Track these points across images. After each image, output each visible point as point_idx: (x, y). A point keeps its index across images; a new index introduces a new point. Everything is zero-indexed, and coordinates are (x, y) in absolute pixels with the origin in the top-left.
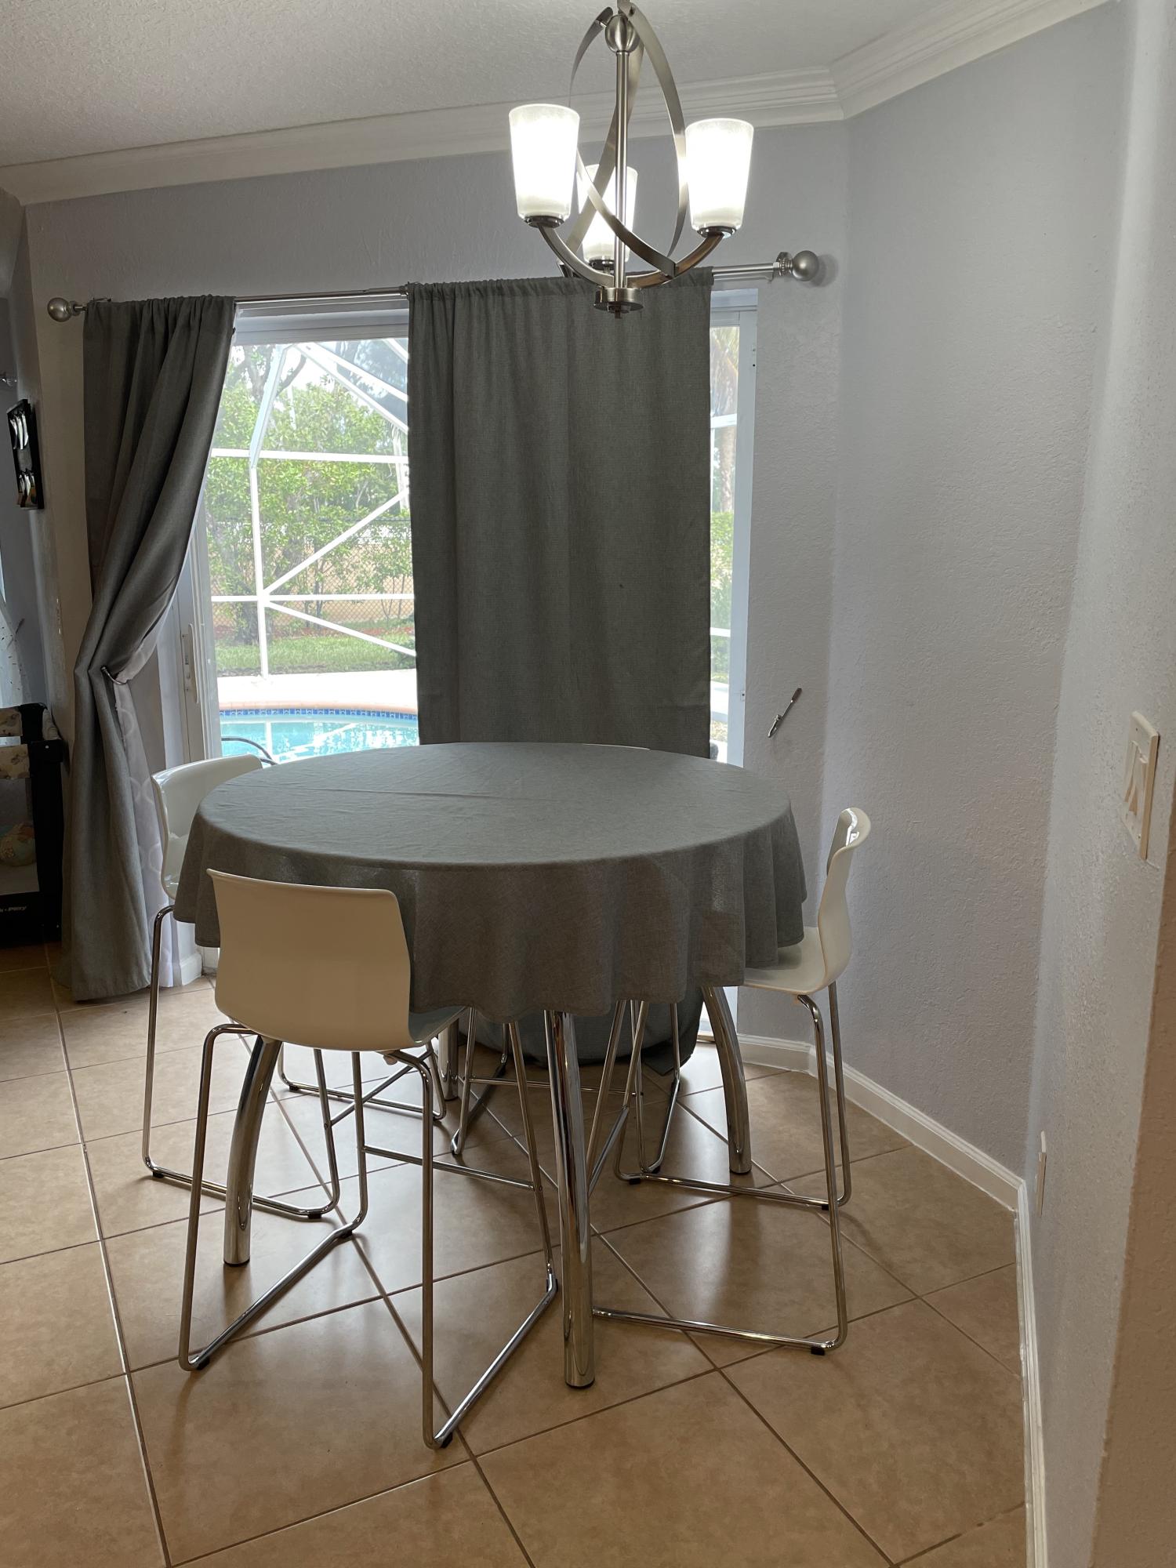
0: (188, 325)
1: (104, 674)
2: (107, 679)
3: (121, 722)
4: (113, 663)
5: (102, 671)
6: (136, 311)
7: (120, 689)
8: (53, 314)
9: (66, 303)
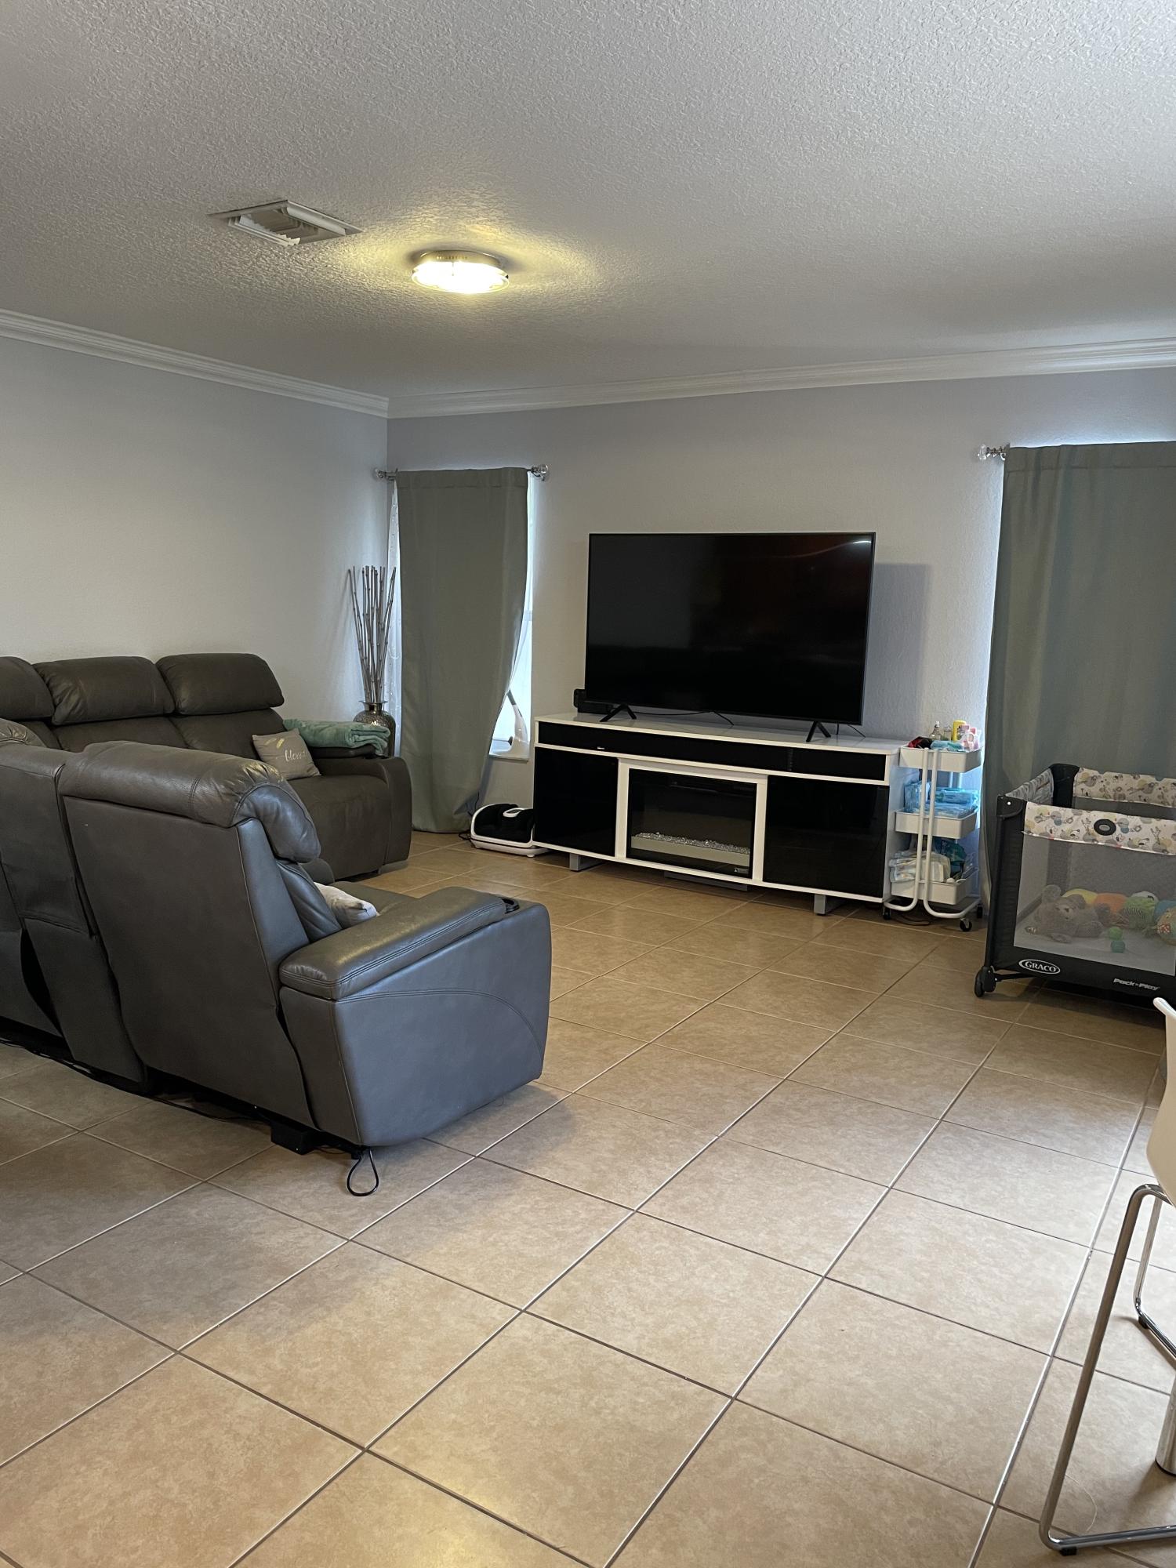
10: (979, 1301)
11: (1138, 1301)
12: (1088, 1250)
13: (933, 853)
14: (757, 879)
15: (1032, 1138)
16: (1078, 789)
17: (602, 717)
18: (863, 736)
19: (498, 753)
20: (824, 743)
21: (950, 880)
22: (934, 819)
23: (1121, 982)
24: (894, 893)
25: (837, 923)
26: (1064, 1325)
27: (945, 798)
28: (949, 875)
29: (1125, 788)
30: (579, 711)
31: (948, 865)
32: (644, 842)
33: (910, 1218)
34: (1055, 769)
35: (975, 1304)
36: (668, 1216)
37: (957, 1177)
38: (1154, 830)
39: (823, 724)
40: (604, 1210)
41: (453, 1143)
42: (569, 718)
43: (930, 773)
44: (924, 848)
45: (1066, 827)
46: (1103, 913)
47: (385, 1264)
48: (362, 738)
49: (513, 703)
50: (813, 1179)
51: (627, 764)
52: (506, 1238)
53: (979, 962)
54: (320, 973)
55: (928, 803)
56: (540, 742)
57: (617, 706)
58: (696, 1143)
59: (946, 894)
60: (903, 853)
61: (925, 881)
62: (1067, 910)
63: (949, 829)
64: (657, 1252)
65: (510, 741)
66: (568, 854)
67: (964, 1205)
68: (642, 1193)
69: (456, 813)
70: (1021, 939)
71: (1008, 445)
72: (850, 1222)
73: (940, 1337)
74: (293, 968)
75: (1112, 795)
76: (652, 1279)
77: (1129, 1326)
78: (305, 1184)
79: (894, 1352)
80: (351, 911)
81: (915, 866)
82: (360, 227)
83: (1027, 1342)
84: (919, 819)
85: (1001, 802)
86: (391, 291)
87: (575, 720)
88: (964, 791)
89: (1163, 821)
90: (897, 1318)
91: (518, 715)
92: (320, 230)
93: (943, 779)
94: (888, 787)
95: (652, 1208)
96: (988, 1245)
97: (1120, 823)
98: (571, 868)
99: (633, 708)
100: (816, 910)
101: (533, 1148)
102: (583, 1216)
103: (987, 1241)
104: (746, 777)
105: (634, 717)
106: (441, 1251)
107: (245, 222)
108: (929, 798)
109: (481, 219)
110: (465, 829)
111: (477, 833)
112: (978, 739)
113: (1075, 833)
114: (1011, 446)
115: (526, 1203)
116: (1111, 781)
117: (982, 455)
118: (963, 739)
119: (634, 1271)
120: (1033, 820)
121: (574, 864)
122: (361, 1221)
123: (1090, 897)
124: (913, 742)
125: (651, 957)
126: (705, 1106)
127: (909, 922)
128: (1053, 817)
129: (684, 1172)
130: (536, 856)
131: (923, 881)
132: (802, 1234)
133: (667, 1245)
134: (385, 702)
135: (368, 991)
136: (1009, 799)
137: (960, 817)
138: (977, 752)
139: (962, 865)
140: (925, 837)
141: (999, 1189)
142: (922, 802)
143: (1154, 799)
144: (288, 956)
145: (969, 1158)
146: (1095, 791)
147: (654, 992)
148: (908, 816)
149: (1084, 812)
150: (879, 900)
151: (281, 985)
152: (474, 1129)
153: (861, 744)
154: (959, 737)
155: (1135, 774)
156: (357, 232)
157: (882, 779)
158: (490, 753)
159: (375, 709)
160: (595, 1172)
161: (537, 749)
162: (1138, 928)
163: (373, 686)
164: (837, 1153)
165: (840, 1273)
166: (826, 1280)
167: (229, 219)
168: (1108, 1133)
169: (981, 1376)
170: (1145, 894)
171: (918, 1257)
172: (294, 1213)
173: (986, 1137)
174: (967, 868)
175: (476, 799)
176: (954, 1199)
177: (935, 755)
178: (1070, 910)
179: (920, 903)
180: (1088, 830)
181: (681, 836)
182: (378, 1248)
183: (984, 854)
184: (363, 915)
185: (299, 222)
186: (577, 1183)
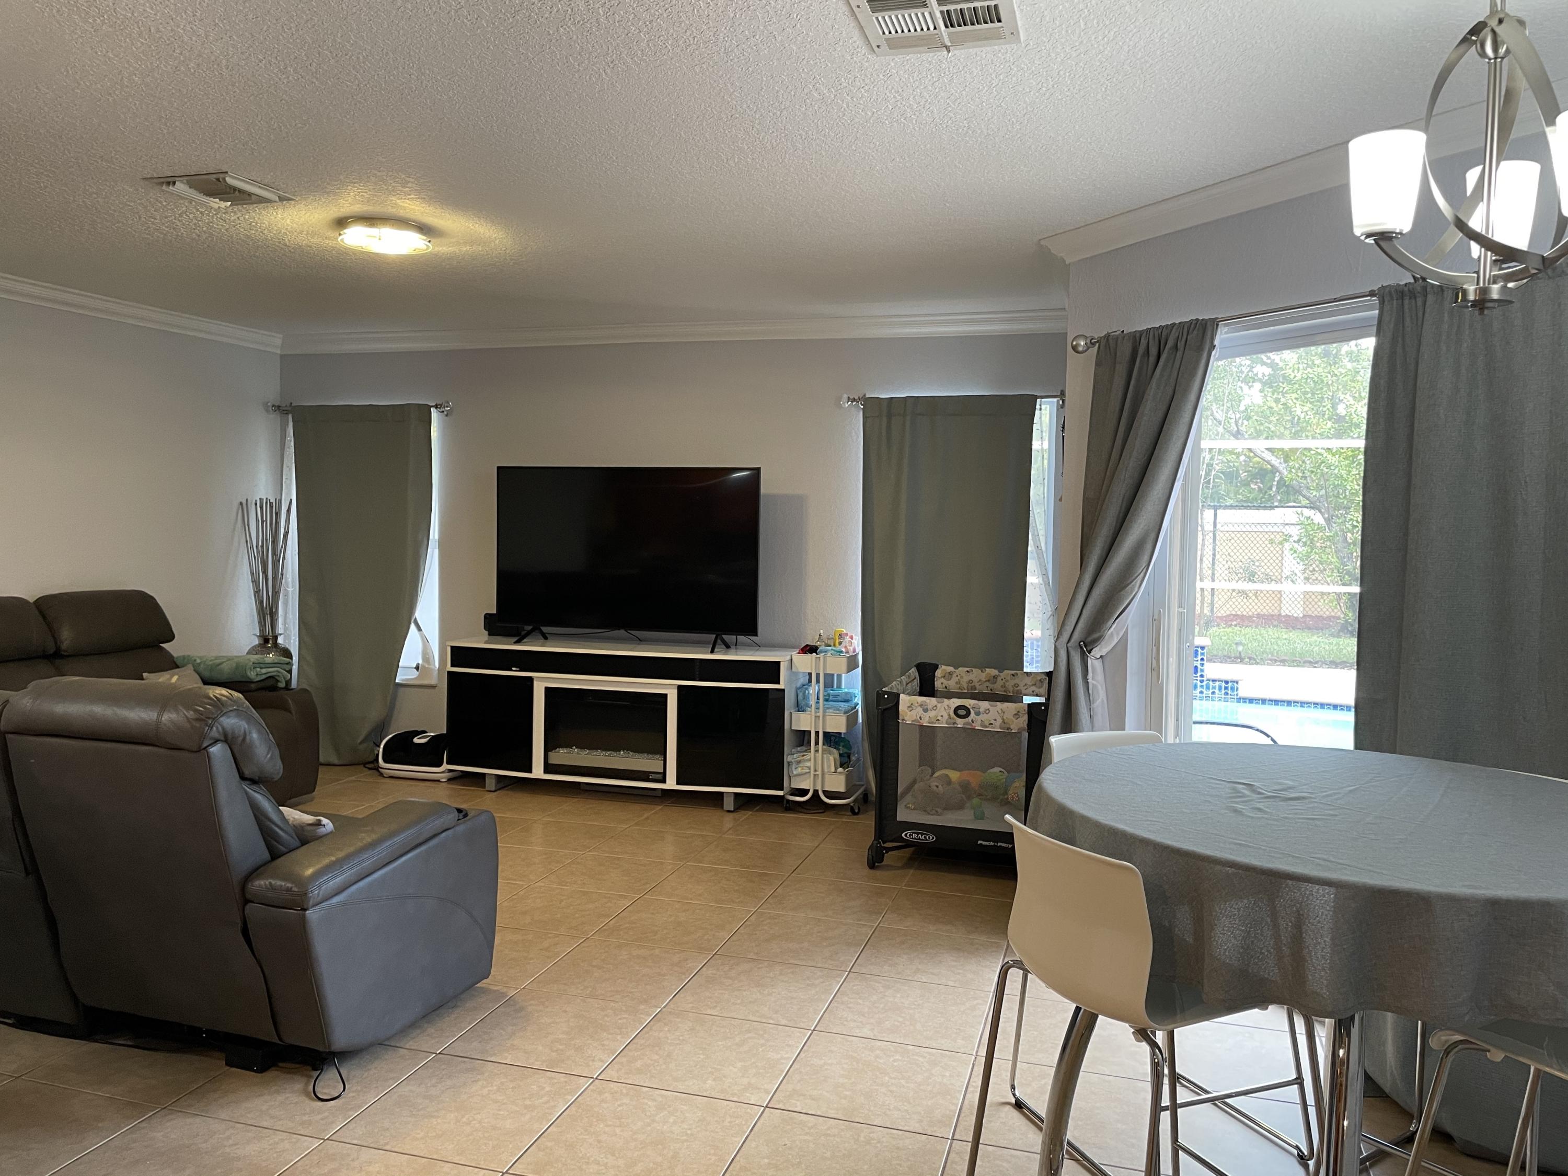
0: (1176, 347)
1: (1081, 648)
2: (1083, 653)
3: (1091, 692)
4: (1089, 639)
5: (1080, 645)
6: (1136, 338)
7: (1094, 663)
8: (1075, 348)
9: (1086, 337)
10: (892, 1107)
11: (1013, 1087)
12: (973, 1057)
13: (825, 747)
14: (671, 783)
15: (923, 977)
16: (939, 684)
17: (515, 639)
18: (759, 646)
19: (403, 680)
20: (725, 654)
21: (840, 770)
22: (824, 716)
23: (984, 843)
24: (793, 786)
25: (745, 817)
26: (959, 1115)
27: (831, 698)
28: (838, 764)
29: (975, 680)
30: (489, 635)
31: (837, 756)
32: (561, 756)
33: (832, 1051)
34: (920, 667)
35: (889, 1109)
36: (625, 1079)
37: (866, 1015)
38: (1000, 712)
39: (724, 636)
40: (566, 1082)
41: (411, 1044)
42: (480, 641)
43: (818, 675)
44: (817, 743)
45: (932, 714)
46: (965, 787)
47: (366, 1154)
48: (264, 671)
49: (419, 629)
50: (748, 1031)
51: (542, 682)
52: (478, 1117)
53: (870, 839)
54: (289, 885)
55: (818, 703)
56: (452, 665)
57: (529, 628)
58: (642, 1016)
59: (838, 783)
60: (799, 749)
61: (819, 772)
62: (937, 787)
63: (837, 725)
64: (619, 1109)
65: (417, 668)
66: (484, 775)
67: (875, 1035)
68: (600, 1064)
69: (361, 743)
70: (902, 815)
71: (865, 395)
72: (783, 1061)
73: (865, 1138)
74: (260, 884)
75: (965, 687)
76: (618, 1130)
77: (1008, 1108)
78: (269, 1097)
79: (828, 1154)
80: (309, 828)
81: (810, 760)
82: (294, 195)
83: (932, 1132)
84: (811, 717)
85: (880, 695)
86: (310, 247)
87: (486, 642)
88: (846, 690)
89: (1006, 704)
90: (828, 1129)
91: (425, 641)
92: (253, 197)
93: (829, 679)
94: (783, 690)
95: (611, 1074)
96: (895, 1064)
97: (973, 708)
98: (487, 789)
99: (545, 629)
100: (726, 807)
101: (491, 1039)
102: (547, 1089)
103: (894, 1061)
104: (656, 688)
105: (546, 638)
106: (418, 1136)
107: (181, 187)
108: (818, 699)
109: (412, 196)
110: (371, 759)
111: (385, 761)
112: (857, 645)
113: (939, 718)
114: (868, 396)
115: (492, 1086)
116: (963, 675)
117: (844, 403)
118: (843, 644)
119: (601, 1126)
120: (906, 709)
121: (490, 784)
122: (333, 1122)
123: (954, 775)
124: (802, 649)
125: (578, 863)
126: (646, 985)
127: (808, 811)
128: (921, 705)
129: (635, 1041)
130: (450, 780)
131: (817, 773)
132: (743, 1076)
133: (628, 1102)
134: (281, 634)
135: (335, 900)
136: (886, 693)
137: (845, 713)
138: (856, 655)
139: (849, 757)
140: (817, 733)
141: (901, 1019)
142: (812, 702)
143: (998, 688)
144: (255, 872)
145: (875, 998)
146: (952, 684)
147: (585, 893)
148: (802, 715)
149: (946, 700)
150: (780, 793)
151: (247, 901)
152: (431, 1030)
153: (757, 653)
154: (840, 643)
155: (982, 667)
156: (289, 199)
157: (778, 682)
158: (397, 681)
159: (271, 642)
160: (553, 1052)
161: (449, 673)
162: (994, 799)
163: (268, 618)
164: (766, 1009)
165: (779, 1102)
166: (767, 1109)
167: (163, 183)
168: (982, 966)
169: (898, 1162)
170: (997, 770)
171: (841, 1080)
172: (265, 1124)
173: (888, 981)
174: (853, 758)
175: (381, 728)
176: (866, 1032)
177: (822, 659)
178: (940, 786)
179: (816, 792)
180: (949, 715)
181: (596, 749)
182: (355, 1142)
183: (866, 745)
184: (322, 830)
185: (235, 189)
186: (538, 1063)
